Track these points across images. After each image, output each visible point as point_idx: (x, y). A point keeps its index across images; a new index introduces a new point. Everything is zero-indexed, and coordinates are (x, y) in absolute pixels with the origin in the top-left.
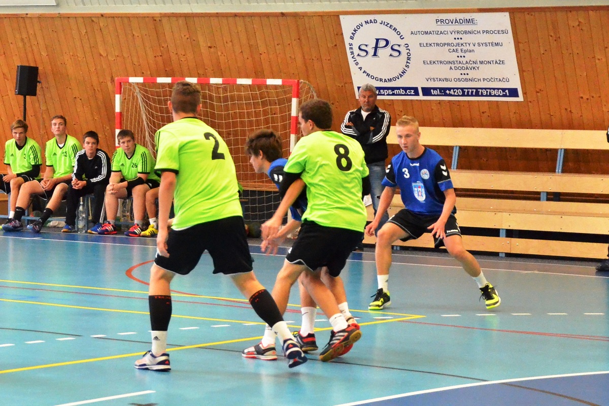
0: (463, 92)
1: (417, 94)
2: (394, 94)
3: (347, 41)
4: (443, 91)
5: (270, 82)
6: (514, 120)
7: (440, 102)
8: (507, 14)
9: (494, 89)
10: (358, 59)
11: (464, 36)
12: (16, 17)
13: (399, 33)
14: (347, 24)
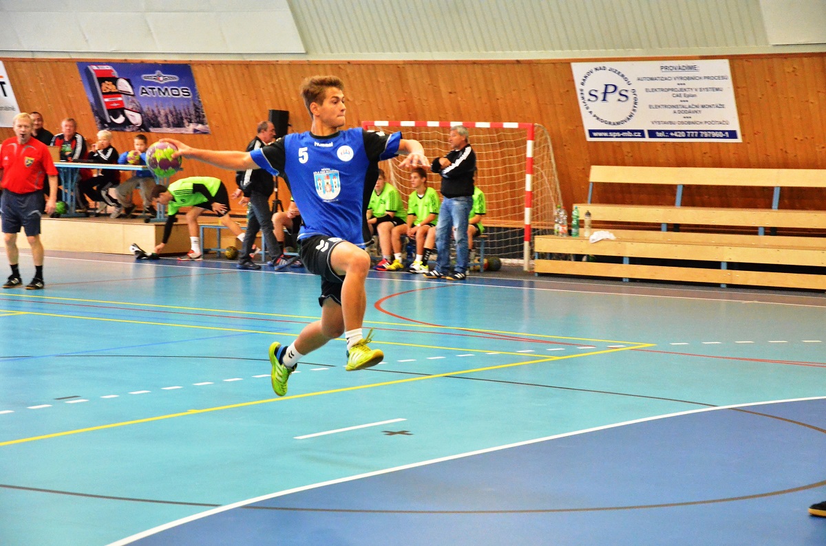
0: (686, 134)
1: (643, 136)
2: (622, 137)
3: (578, 86)
4: (668, 133)
5: (507, 125)
6: (733, 161)
7: (664, 144)
8: (726, 62)
9: (714, 131)
10: (588, 103)
11: (687, 82)
12: (268, 64)
13: (626, 79)
14: (578, 70)
